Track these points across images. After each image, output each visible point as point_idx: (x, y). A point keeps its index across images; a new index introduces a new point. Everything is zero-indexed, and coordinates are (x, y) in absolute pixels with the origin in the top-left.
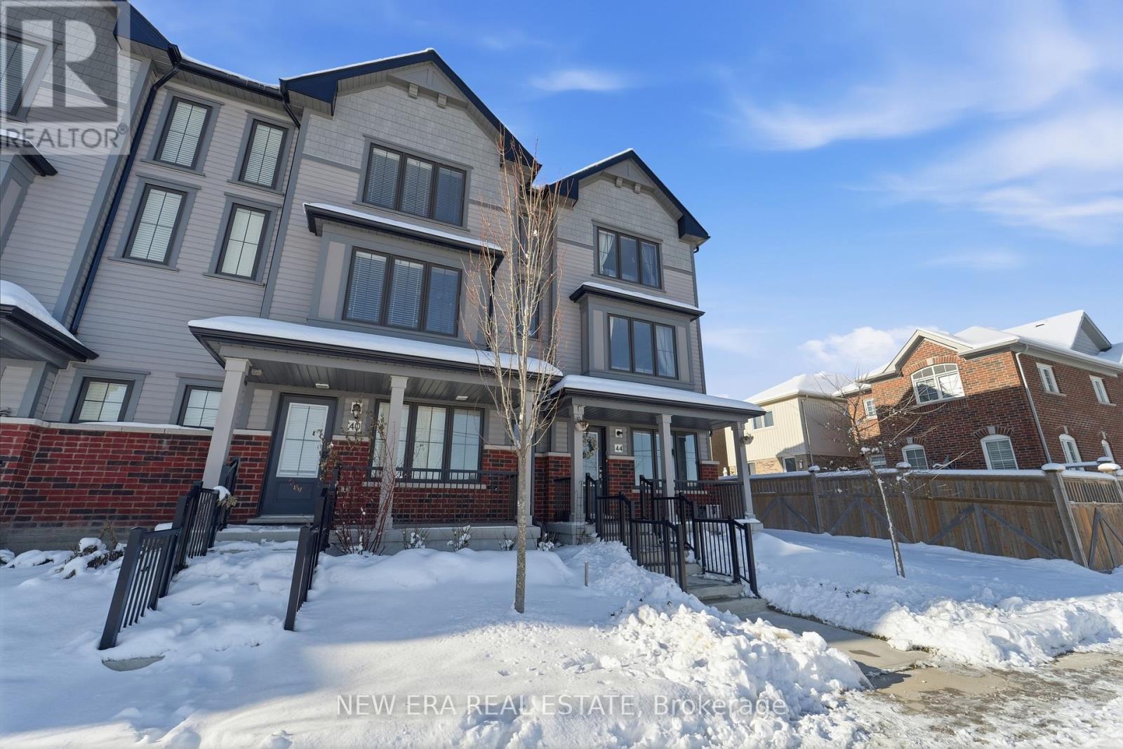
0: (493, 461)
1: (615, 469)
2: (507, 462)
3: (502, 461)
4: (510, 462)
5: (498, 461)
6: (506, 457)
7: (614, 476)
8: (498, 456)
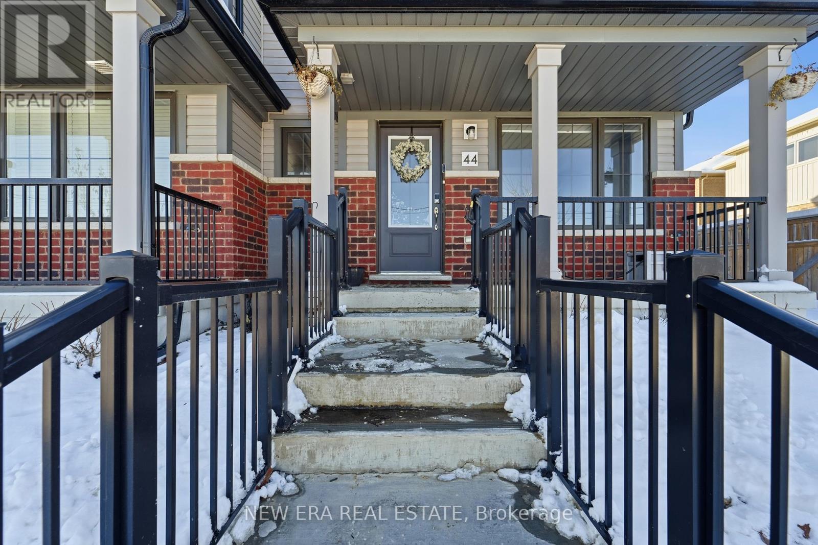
0: (189, 181)
1: (456, 194)
2: (215, 182)
3: (205, 182)
4: (221, 182)
5: (198, 182)
6: (213, 174)
7: (455, 207)
8: (199, 174)
